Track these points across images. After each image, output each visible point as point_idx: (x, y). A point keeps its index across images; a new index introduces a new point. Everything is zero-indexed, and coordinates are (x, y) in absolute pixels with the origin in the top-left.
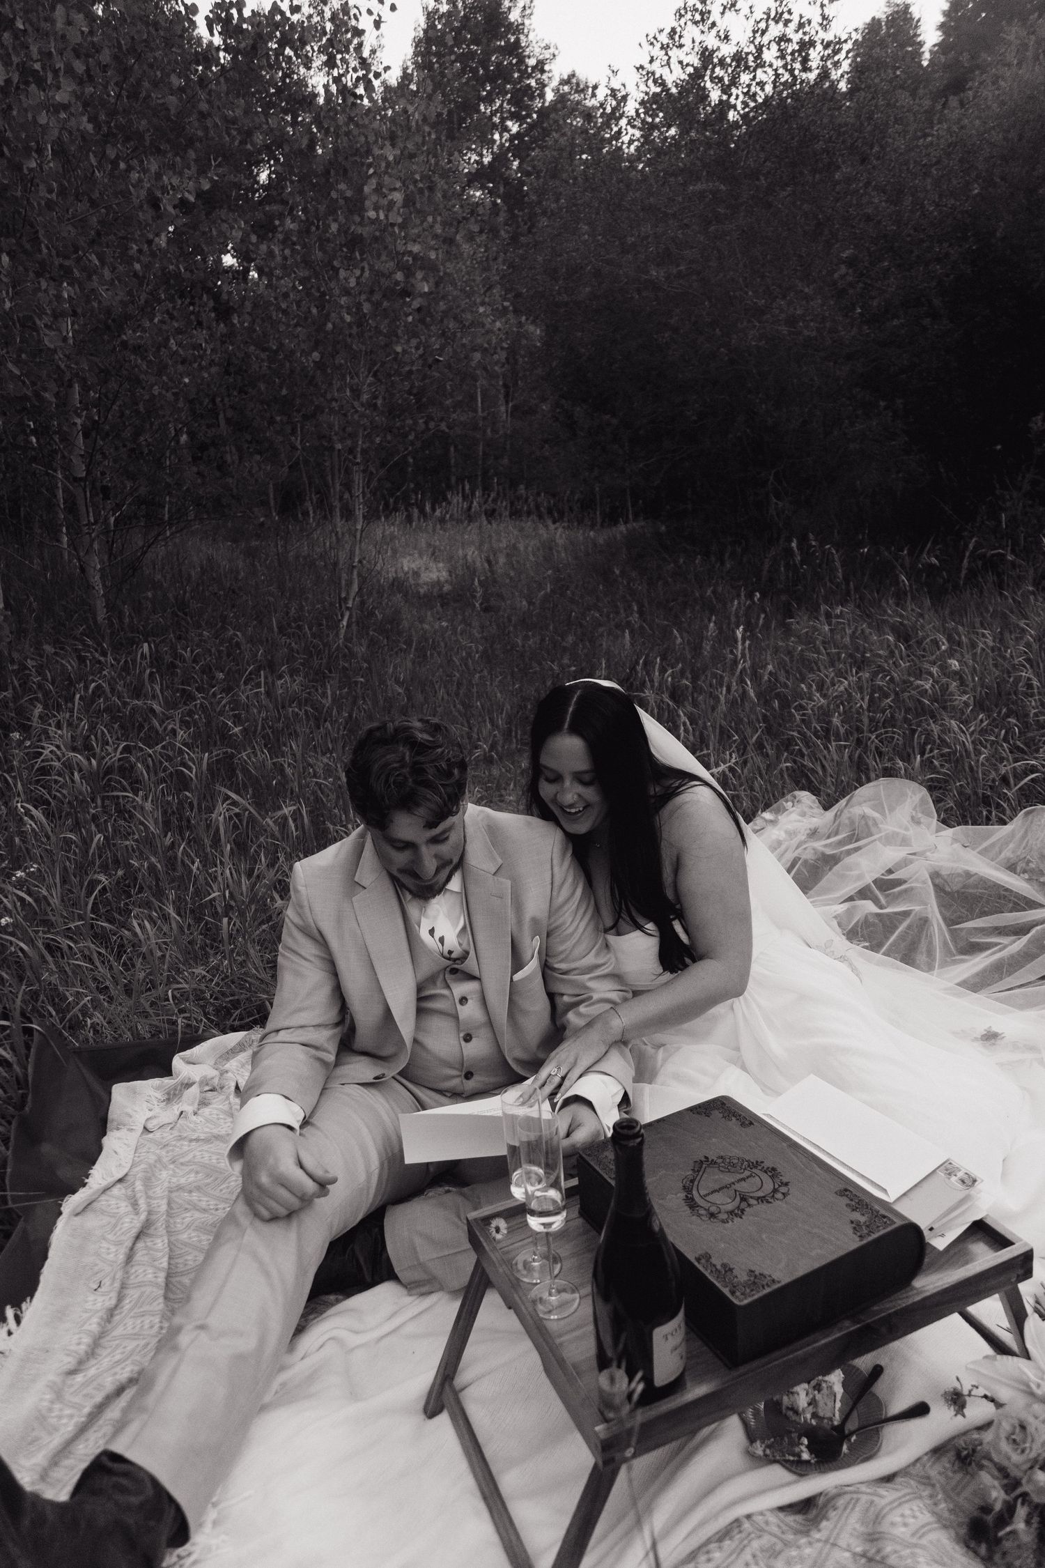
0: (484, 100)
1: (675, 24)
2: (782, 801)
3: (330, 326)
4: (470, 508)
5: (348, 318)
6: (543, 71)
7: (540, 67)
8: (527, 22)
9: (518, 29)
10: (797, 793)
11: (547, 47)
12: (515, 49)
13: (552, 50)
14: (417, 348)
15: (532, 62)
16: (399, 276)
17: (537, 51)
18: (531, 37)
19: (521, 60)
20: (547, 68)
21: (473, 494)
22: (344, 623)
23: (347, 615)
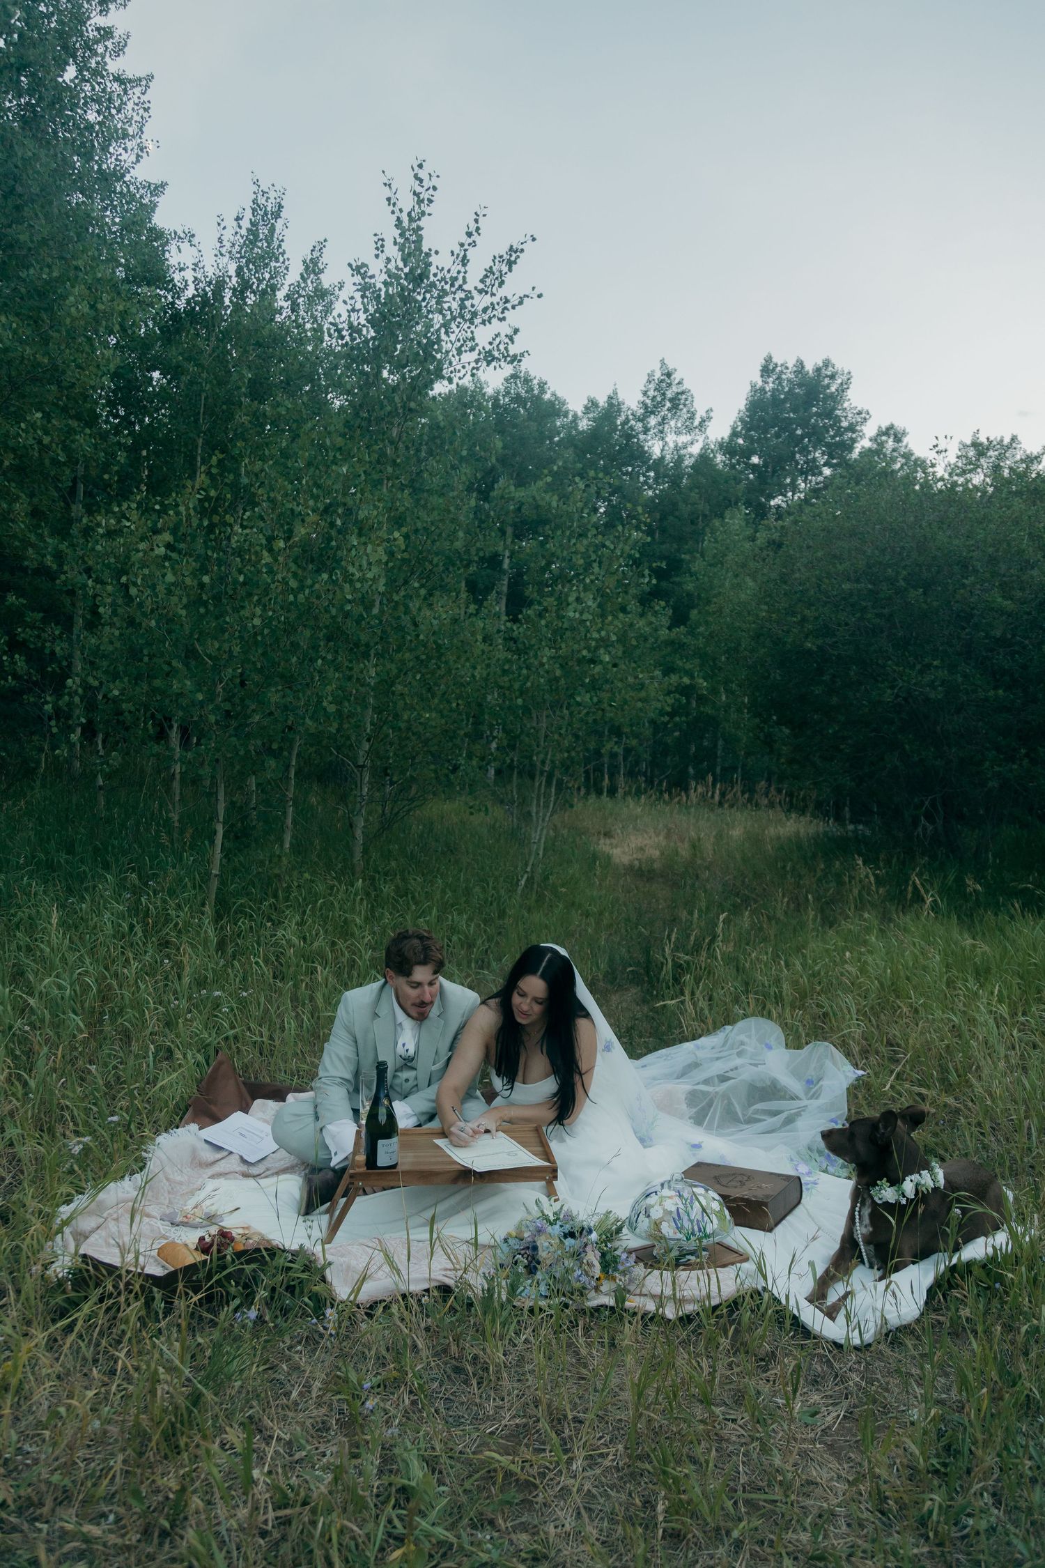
0: (799, 452)
3: (529, 684)
4: (713, 797)
6: (854, 431)
7: (852, 428)
8: (844, 394)
9: (835, 399)
11: (860, 413)
12: (829, 414)
13: (863, 416)
15: (845, 424)
16: (585, 653)
17: (850, 415)
18: (846, 405)
19: (838, 420)
20: (858, 428)
21: (714, 785)
22: (523, 882)
23: (525, 877)
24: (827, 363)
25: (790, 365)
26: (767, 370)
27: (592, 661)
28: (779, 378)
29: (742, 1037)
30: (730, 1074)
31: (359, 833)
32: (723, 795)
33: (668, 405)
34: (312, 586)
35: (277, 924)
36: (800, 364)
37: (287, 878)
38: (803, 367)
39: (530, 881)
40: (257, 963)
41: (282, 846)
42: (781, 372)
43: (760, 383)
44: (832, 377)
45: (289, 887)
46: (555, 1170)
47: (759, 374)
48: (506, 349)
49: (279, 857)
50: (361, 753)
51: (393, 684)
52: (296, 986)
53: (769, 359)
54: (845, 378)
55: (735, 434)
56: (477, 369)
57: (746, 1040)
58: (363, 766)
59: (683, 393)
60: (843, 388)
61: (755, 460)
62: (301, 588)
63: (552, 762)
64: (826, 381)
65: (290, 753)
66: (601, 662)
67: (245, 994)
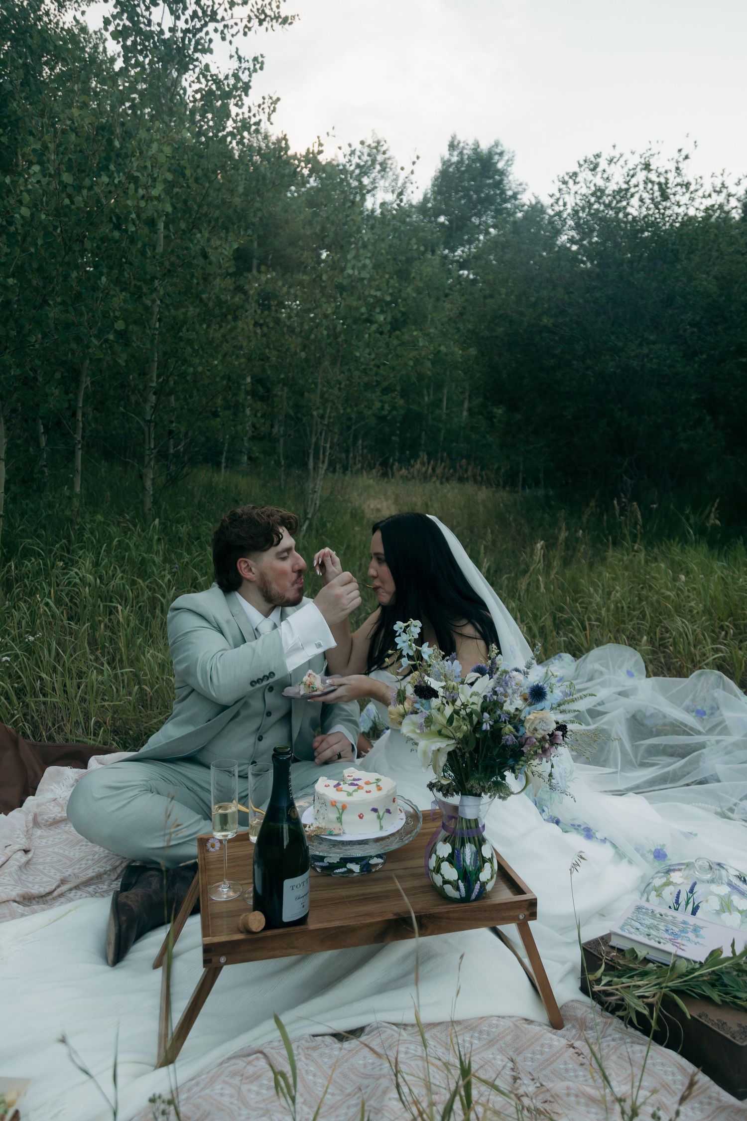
0: (475, 215)
1: (577, 169)
2: (552, 659)
3: (313, 337)
4: (426, 472)
5: (325, 333)
6: (516, 199)
7: (515, 196)
8: (509, 169)
9: (502, 173)
10: (563, 655)
11: (520, 185)
12: (498, 184)
13: (523, 186)
14: (370, 354)
15: (510, 193)
16: (363, 310)
17: (514, 186)
18: (511, 178)
19: (503, 192)
20: (519, 196)
21: (429, 462)
22: (305, 528)
23: (307, 523)
24: (497, 144)
25: (471, 142)
26: (452, 146)
27: (369, 321)
28: (461, 153)
29: (597, 666)
30: (599, 708)
31: (148, 484)
32: (433, 470)
33: (378, 167)
34: (90, 188)
35: (70, 563)
36: (477, 144)
37: (79, 520)
38: (479, 147)
39: (310, 525)
40: (47, 604)
41: (71, 488)
42: (463, 148)
43: (447, 156)
44: (501, 154)
45: (82, 529)
46: (533, 903)
47: (447, 148)
48: (278, 7)
49: (70, 498)
50: (148, 408)
51: (180, 330)
52: (94, 627)
53: (454, 138)
54: (511, 155)
55: (426, 199)
56: (250, 29)
57: (603, 669)
58: (150, 421)
59: (389, 159)
60: (509, 162)
61: (442, 219)
62: (79, 188)
63: (330, 417)
64: (496, 157)
65: (76, 394)
66: (376, 322)
67: (31, 638)
